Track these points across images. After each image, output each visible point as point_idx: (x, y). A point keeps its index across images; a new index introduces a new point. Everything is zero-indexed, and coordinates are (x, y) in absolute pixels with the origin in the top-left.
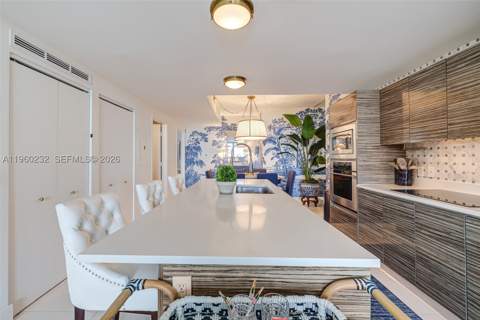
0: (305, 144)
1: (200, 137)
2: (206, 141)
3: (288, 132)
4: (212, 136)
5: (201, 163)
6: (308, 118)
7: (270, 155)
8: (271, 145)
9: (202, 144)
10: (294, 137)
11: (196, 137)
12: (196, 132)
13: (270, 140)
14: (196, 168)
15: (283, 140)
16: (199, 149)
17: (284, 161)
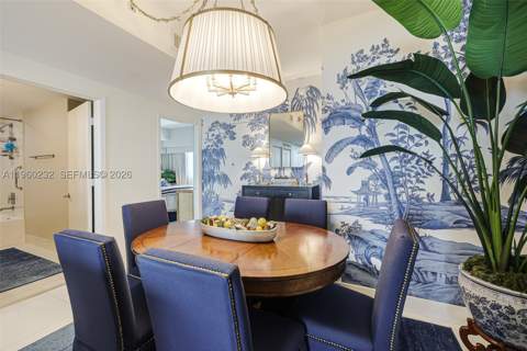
1: (223, 131)
2: (233, 138)
4: (243, 127)
5: (225, 179)
7: (345, 158)
8: (345, 131)
9: (227, 144)
11: (216, 133)
12: (217, 122)
14: (217, 188)
16: (221, 153)
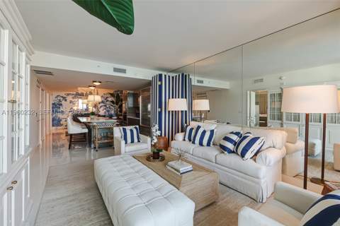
0: (117, 104)
1: (62, 99)
2: (66, 100)
3: (110, 99)
4: (70, 98)
6: (118, 95)
7: (102, 109)
8: (103, 104)
9: (63, 102)
10: (112, 102)
11: (59, 98)
12: (59, 96)
13: (102, 102)
15: (108, 103)
16: (61, 105)
17: (108, 111)
